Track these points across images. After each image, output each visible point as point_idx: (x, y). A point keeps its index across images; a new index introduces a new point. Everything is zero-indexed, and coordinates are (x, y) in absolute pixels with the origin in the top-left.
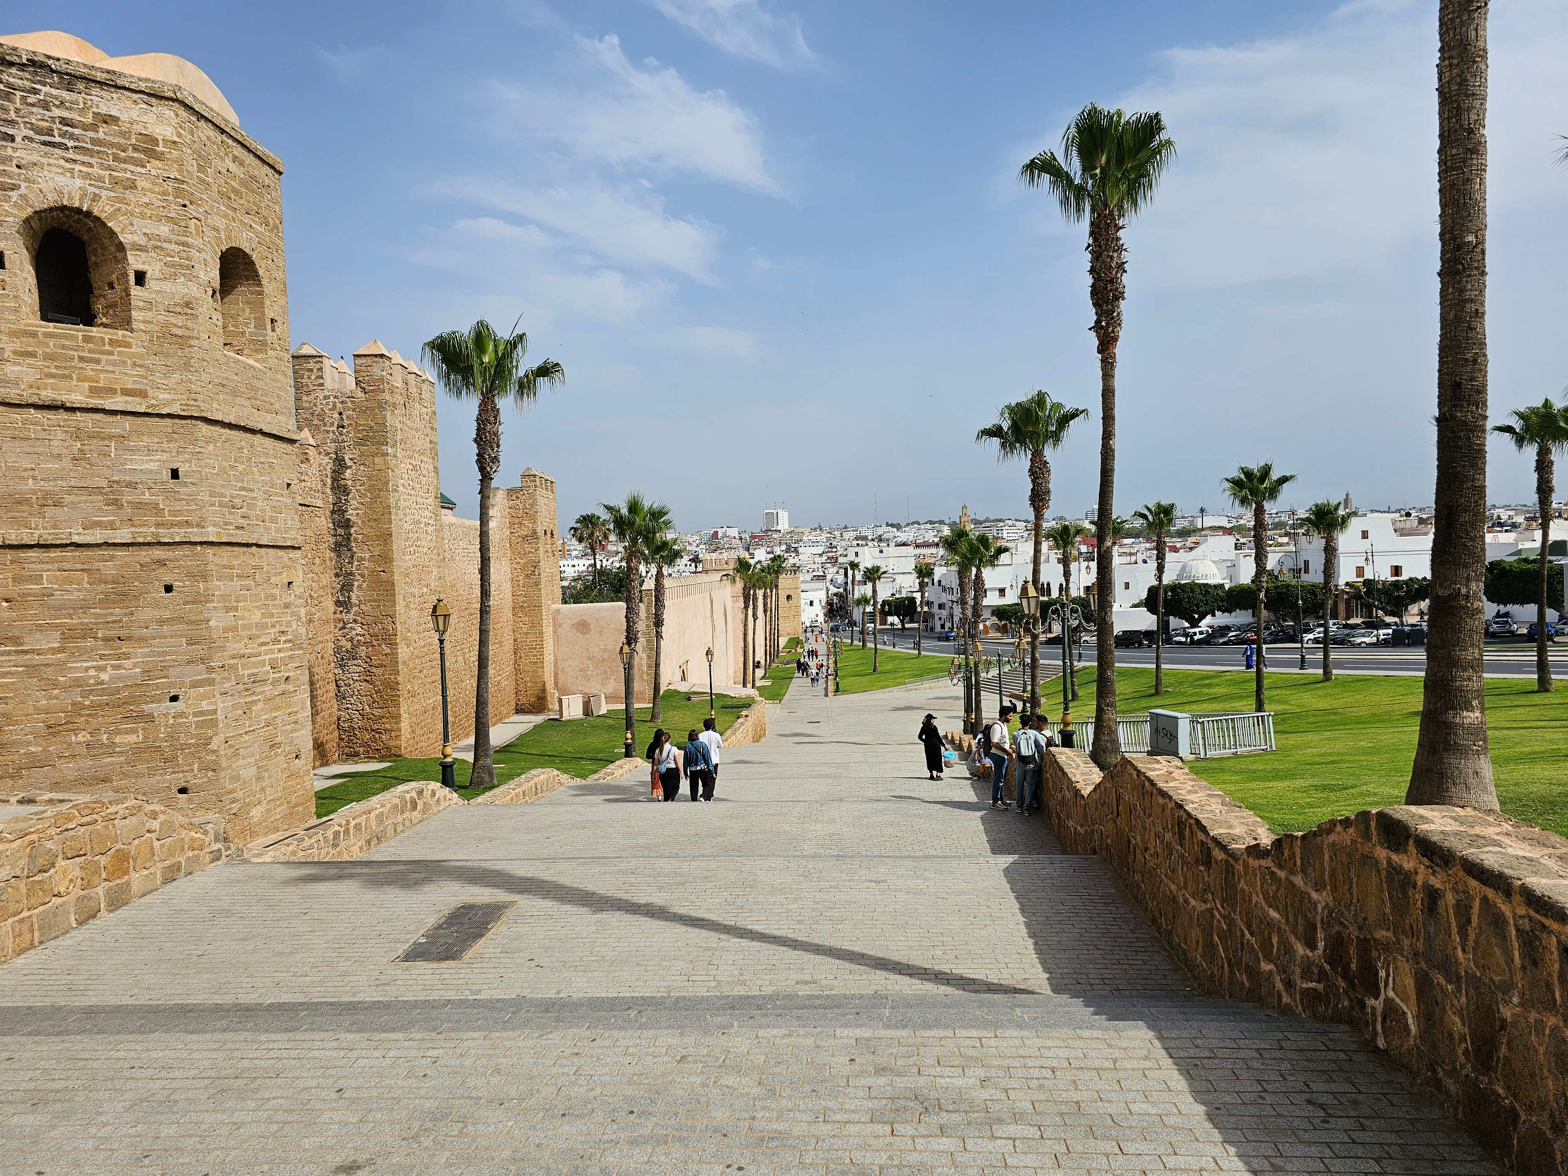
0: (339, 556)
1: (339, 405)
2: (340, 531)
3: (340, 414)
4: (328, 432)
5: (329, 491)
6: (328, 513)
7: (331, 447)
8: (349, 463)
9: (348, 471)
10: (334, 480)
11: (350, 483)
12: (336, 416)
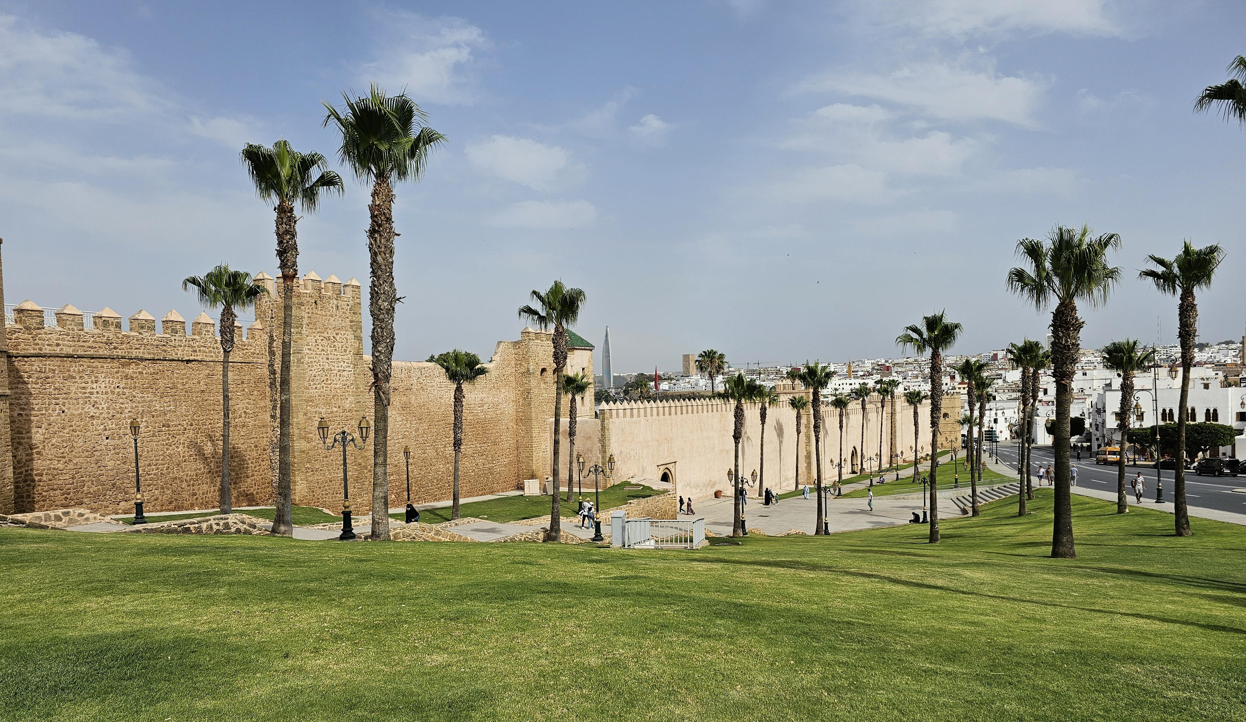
0: (272, 390)
1: (271, 306)
2: (272, 376)
3: (272, 311)
4: (267, 321)
5: (267, 354)
6: (267, 367)
7: (268, 329)
8: (275, 338)
9: (275, 342)
10: (270, 348)
11: (275, 349)
12: (270, 312)
